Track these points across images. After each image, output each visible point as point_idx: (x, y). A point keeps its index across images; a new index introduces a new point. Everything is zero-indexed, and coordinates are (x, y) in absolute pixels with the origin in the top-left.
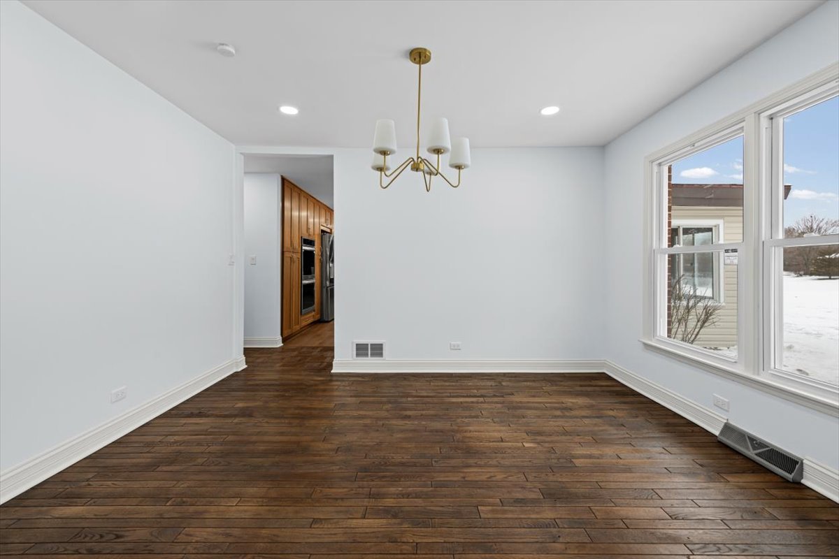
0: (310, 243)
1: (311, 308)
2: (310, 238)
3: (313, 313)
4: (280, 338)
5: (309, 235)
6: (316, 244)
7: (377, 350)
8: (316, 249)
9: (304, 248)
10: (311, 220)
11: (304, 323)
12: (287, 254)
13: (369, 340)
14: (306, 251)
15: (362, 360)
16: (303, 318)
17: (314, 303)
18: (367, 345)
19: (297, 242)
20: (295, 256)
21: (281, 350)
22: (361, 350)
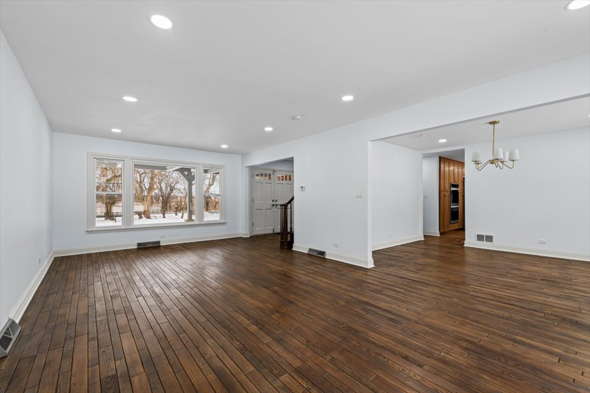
0: (456, 186)
1: (456, 221)
2: (455, 184)
3: (458, 224)
4: (438, 232)
5: (455, 182)
6: (460, 186)
7: (490, 239)
8: (459, 189)
9: (451, 189)
10: (456, 170)
11: (452, 228)
12: (442, 193)
13: (485, 233)
14: (453, 191)
15: (480, 242)
16: (451, 225)
17: (458, 219)
18: (483, 236)
19: (447, 187)
20: (446, 194)
21: (440, 237)
22: (480, 238)
